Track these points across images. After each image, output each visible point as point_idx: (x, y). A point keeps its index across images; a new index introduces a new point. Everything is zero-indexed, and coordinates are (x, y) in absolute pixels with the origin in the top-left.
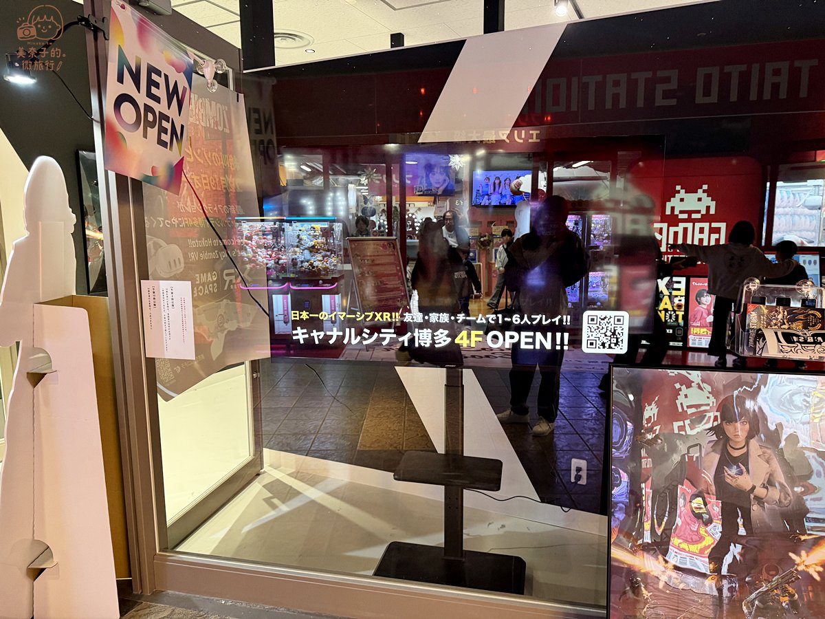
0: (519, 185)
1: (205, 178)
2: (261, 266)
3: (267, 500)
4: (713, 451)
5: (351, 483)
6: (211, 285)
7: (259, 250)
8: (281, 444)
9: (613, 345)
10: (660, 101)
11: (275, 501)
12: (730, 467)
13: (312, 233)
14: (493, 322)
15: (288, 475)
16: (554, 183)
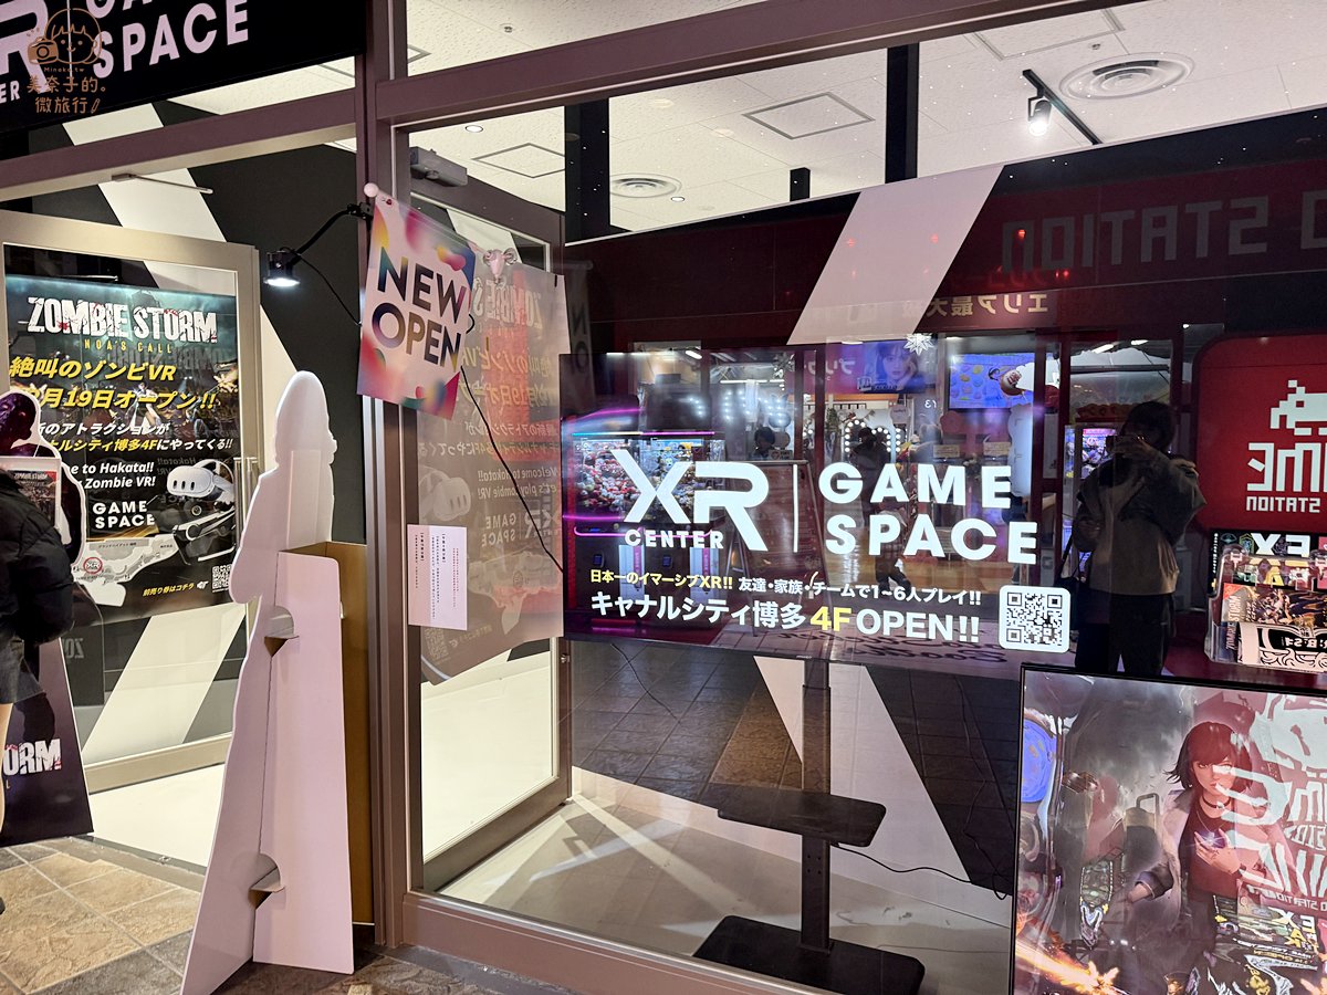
0: (1016, 378)
1: (505, 390)
2: (604, 502)
3: (569, 842)
4: (1177, 807)
5: (690, 830)
6: (507, 531)
7: (604, 479)
8: (601, 765)
9: (1046, 639)
10: (1236, 247)
11: (580, 844)
12: (1204, 834)
13: (680, 454)
14: (866, 596)
15: (604, 809)
16: (1072, 377)
